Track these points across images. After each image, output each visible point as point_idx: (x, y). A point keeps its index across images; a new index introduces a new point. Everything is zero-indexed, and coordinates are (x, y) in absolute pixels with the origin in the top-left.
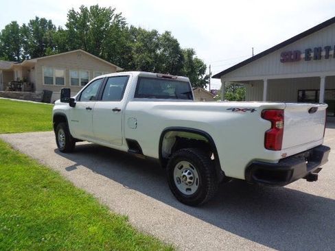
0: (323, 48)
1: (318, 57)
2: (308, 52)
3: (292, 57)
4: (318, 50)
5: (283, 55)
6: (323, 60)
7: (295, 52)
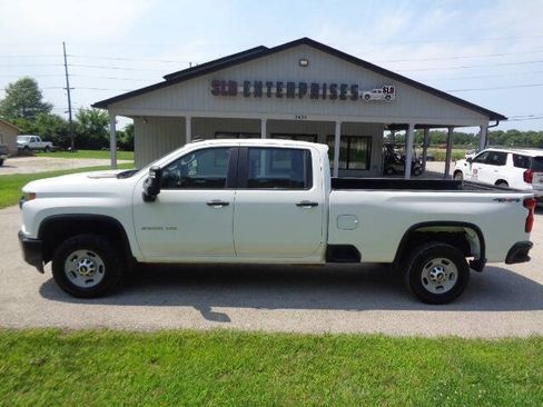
0: (264, 83)
1: (258, 94)
2: (247, 84)
3: (227, 88)
4: (258, 86)
5: (216, 84)
6: (264, 97)
7: (230, 82)
